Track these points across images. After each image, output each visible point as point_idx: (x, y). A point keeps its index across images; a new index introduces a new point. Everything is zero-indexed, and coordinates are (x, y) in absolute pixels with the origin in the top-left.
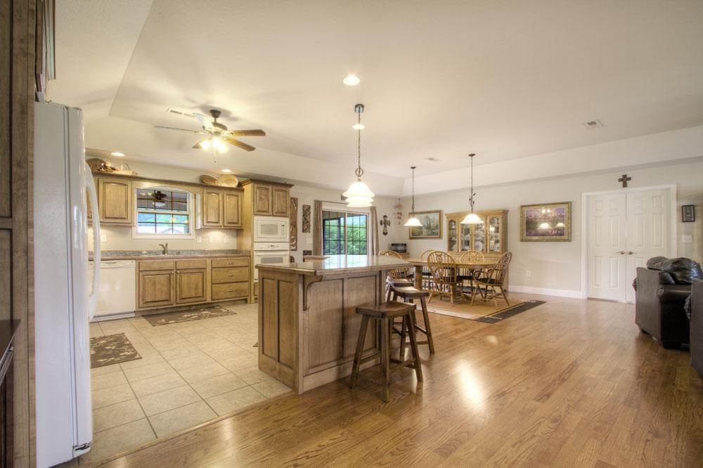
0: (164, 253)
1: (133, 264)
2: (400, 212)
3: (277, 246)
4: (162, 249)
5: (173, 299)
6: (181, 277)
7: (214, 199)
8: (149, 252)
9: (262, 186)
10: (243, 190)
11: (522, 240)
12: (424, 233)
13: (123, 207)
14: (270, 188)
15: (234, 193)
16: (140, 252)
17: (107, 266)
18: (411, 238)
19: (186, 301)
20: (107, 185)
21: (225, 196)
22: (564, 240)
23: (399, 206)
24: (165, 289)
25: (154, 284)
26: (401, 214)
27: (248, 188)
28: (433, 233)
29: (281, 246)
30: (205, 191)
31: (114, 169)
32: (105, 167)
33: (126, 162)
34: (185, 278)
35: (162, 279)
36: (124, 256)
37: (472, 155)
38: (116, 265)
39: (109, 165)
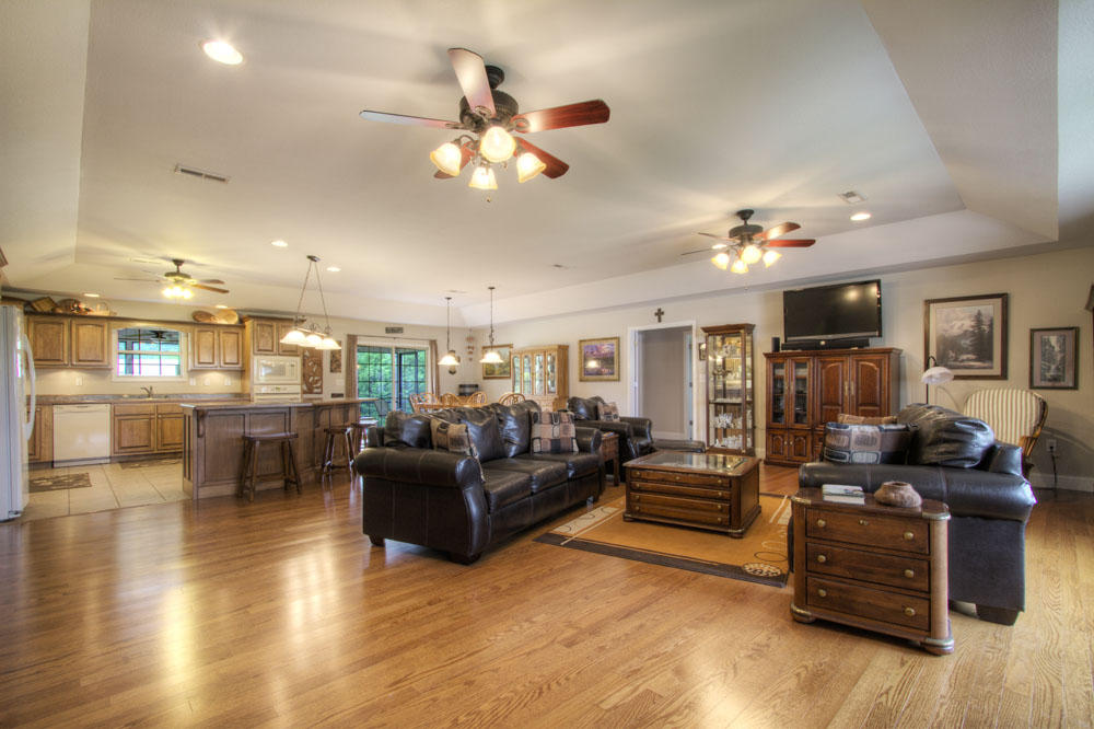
0: (149, 396)
1: (106, 408)
2: (471, 345)
3: (285, 389)
4: (146, 393)
5: (153, 444)
6: (162, 422)
7: (207, 338)
8: (131, 396)
9: (264, 322)
10: (244, 327)
11: (581, 380)
12: (497, 372)
13: (99, 349)
14: (275, 324)
15: (233, 330)
16: (121, 396)
17: (77, 409)
18: (485, 378)
19: (169, 447)
20: (80, 328)
21: (222, 335)
22: (614, 380)
23: (470, 339)
24: (144, 434)
25: (131, 429)
26: (473, 348)
27: (248, 324)
28: (505, 372)
29: (290, 389)
30: (197, 329)
31: (88, 310)
32: (79, 308)
33: (103, 302)
34: (167, 423)
35: (142, 422)
36: (101, 400)
37: (492, 288)
38: (88, 409)
39: (83, 306)
